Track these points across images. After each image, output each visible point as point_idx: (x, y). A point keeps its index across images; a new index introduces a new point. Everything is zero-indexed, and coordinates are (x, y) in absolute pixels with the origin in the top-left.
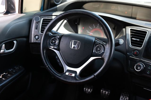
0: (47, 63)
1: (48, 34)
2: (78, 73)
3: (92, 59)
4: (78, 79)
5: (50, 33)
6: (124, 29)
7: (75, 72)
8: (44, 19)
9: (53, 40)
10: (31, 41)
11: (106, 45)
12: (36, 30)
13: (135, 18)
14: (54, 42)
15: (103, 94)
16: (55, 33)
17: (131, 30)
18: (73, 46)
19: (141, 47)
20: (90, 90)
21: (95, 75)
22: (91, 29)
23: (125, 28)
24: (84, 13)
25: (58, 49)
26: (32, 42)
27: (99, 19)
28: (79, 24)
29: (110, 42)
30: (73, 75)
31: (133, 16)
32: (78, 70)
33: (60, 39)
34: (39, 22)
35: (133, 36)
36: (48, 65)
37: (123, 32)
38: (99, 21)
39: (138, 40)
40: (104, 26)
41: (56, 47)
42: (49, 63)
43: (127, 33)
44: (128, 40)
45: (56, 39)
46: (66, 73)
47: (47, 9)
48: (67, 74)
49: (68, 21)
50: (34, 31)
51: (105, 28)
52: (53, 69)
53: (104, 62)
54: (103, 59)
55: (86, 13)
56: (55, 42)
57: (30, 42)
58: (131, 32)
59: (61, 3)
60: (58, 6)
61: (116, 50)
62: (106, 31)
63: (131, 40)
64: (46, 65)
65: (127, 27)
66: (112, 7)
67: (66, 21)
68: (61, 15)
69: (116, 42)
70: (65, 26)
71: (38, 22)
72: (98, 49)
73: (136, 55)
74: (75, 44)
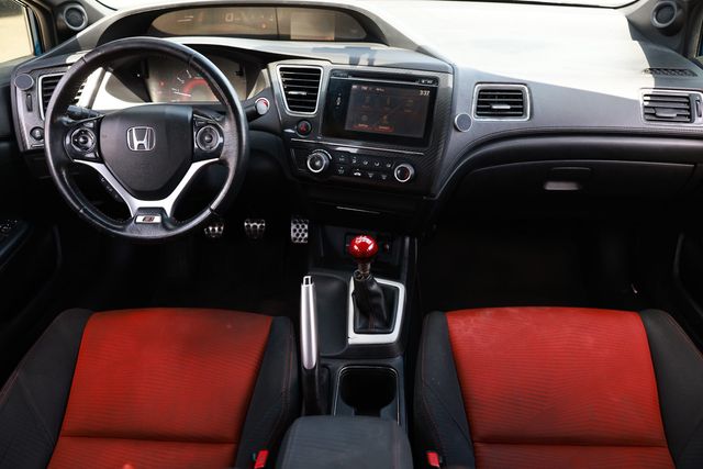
0: (78, 203)
1: (61, 122)
2: (168, 211)
3: (195, 167)
4: (170, 226)
5: (66, 119)
6: (264, 71)
7: (161, 211)
8: (44, 79)
9: (77, 136)
10: (25, 146)
11: (222, 122)
12: (30, 114)
13: (287, 38)
14: (81, 140)
15: (249, 231)
16: (83, 116)
17: (281, 69)
18: (136, 143)
19: (313, 110)
20: (219, 229)
21: (213, 206)
22: (183, 82)
23: (266, 67)
24: (144, 45)
25: (100, 160)
26: (29, 148)
27: (190, 55)
28: (148, 77)
29: (232, 116)
30: (157, 219)
31: (281, 33)
32: (167, 204)
33: (97, 130)
34: (31, 89)
35: (288, 85)
36: (81, 207)
37: (263, 80)
38: (191, 61)
39: (304, 93)
40: (207, 74)
41: (91, 155)
42: (83, 201)
43: (273, 80)
44: (280, 99)
45: (86, 132)
46: (136, 217)
47: (53, 46)
48: (140, 219)
49: (113, 73)
50: (26, 117)
51: (212, 80)
52: (100, 215)
53: (227, 170)
54: (223, 164)
55: (151, 46)
56: (86, 142)
57: (21, 149)
58: (283, 76)
59: (88, 25)
60: (79, 35)
61: (251, 128)
62: (217, 86)
63: (287, 96)
64: (77, 207)
65: (270, 65)
66: (227, 16)
67: (108, 75)
68: (82, 63)
69: (249, 109)
70: (109, 88)
71: (30, 91)
72: (206, 138)
73: (305, 133)
74: (140, 138)
